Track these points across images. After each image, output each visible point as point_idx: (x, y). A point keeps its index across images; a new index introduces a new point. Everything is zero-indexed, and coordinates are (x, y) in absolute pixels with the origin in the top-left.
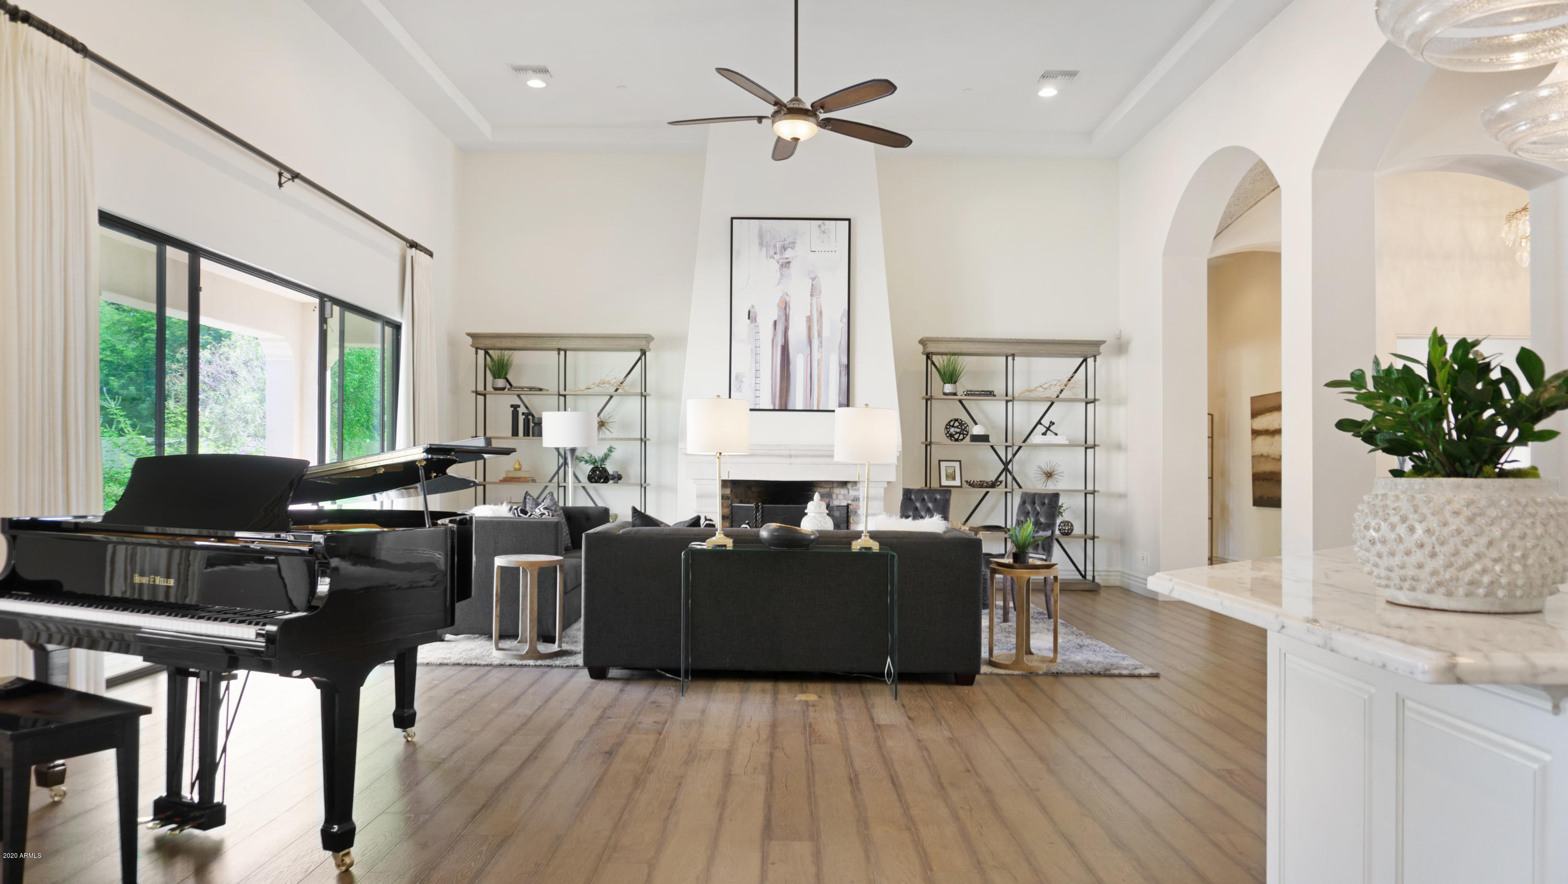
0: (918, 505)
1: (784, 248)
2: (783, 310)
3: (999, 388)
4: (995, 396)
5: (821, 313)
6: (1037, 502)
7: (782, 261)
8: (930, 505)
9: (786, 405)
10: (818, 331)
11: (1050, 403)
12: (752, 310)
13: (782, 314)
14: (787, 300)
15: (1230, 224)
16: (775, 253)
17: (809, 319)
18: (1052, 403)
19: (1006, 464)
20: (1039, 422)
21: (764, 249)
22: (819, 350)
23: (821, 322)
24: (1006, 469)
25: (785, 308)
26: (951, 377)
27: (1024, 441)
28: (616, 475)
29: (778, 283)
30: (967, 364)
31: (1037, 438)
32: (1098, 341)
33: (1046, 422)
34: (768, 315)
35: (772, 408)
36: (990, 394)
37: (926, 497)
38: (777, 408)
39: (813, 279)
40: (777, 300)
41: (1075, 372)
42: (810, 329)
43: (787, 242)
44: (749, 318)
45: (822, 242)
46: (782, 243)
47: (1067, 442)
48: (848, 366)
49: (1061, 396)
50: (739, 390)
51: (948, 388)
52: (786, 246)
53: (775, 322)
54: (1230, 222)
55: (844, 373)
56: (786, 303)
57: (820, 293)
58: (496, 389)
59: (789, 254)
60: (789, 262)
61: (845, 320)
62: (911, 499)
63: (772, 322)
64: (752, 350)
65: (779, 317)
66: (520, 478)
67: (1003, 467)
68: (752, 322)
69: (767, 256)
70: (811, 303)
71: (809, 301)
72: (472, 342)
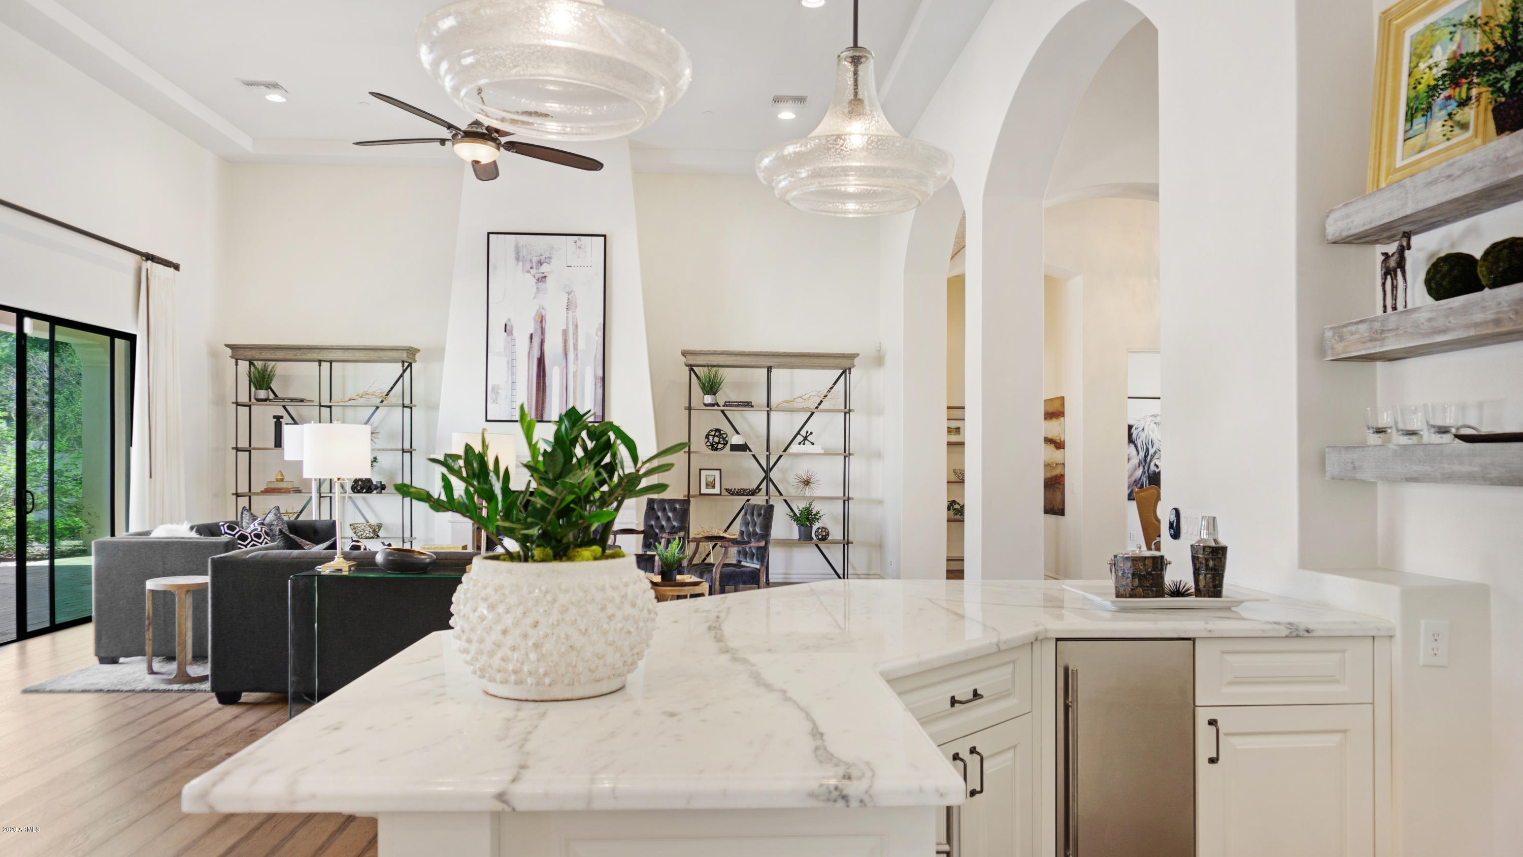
0: (660, 514)
1: (540, 263)
2: (539, 323)
3: (759, 398)
4: (752, 406)
5: (576, 326)
7: (538, 275)
8: (670, 515)
9: (542, 416)
10: (574, 344)
11: (810, 413)
12: (508, 324)
13: (538, 327)
14: (543, 314)
16: (532, 268)
17: (565, 333)
18: (813, 413)
19: (767, 471)
20: (798, 433)
21: (521, 264)
22: (574, 363)
23: (577, 336)
24: (767, 478)
25: (541, 322)
26: (711, 387)
27: (785, 451)
28: (379, 485)
29: (535, 298)
30: (728, 376)
31: (794, 448)
32: (854, 354)
34: (525, 327)
36: (748, 404)
37: (667, 507)
39: (569, 293)
40: (533, 313)
41: (835, 383)
42: (565, 342)
43: (543, 257)
44: (505, 331)
45: (578, 258)
46: (538, 258)
47: (822, 452)
48: (604, 378)
49: (820, 407)
50: (495, 401)
51: (708, 399)
52: (542, 261)
53: (531, 335)
55: (600, 384)
56: (542, 317)
57: (576, 306)
58: (258, 400)
59: (545, 268)
60: (545, 277)
61: (601, 334)
62: (653, 509)
63: (529, 336)
64: (508, 363)
65: (535, 330)
66: (281, 489)
67: (764, 475)
68: (508, 335)
69: (523, 270)
70: (567, 317)
71: (566, 315)
72: (232, 353)
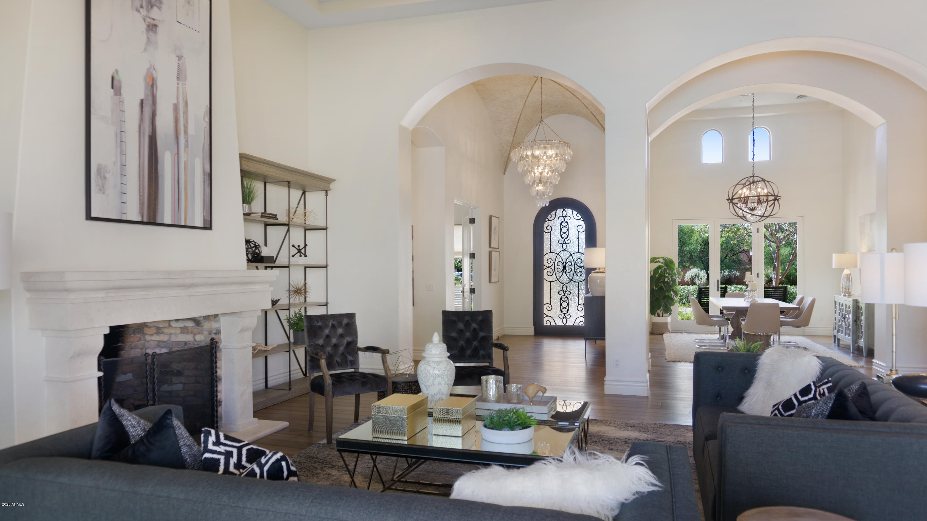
1: (150, 4)
2: (150, 88)
5: (185, 104)
7: (149, 20)
9: (155, 217)
10: (184, 125)
12: (116, 76)
13: (149, 93)
14: (155, 76)
16: (142, 7)
17: (176, 108)
22: (185, 150)
23: (187, 115)
25: (152, 86)
29: (145, 50)
32: (329, 178)
34: (134, 89)
35: (139, 219)
38: (145, 220)
39: (180, 58)
40: (143, 73)
44: (112, 87)
45: (187, 14)
48: (211, 176)
50: (102, 190)
53: (142, 101)
55: (207, 183)
56: (153, 79)
57: (185, 77)
59: (156, 13)
60: (156, 26)
61: (207, 119)
63: (138, 102)
64: (116, 134)
65: (146, 95)
68: (116, 94)
69: (133, 7)
70: (178, 88)
71: (176, 86)
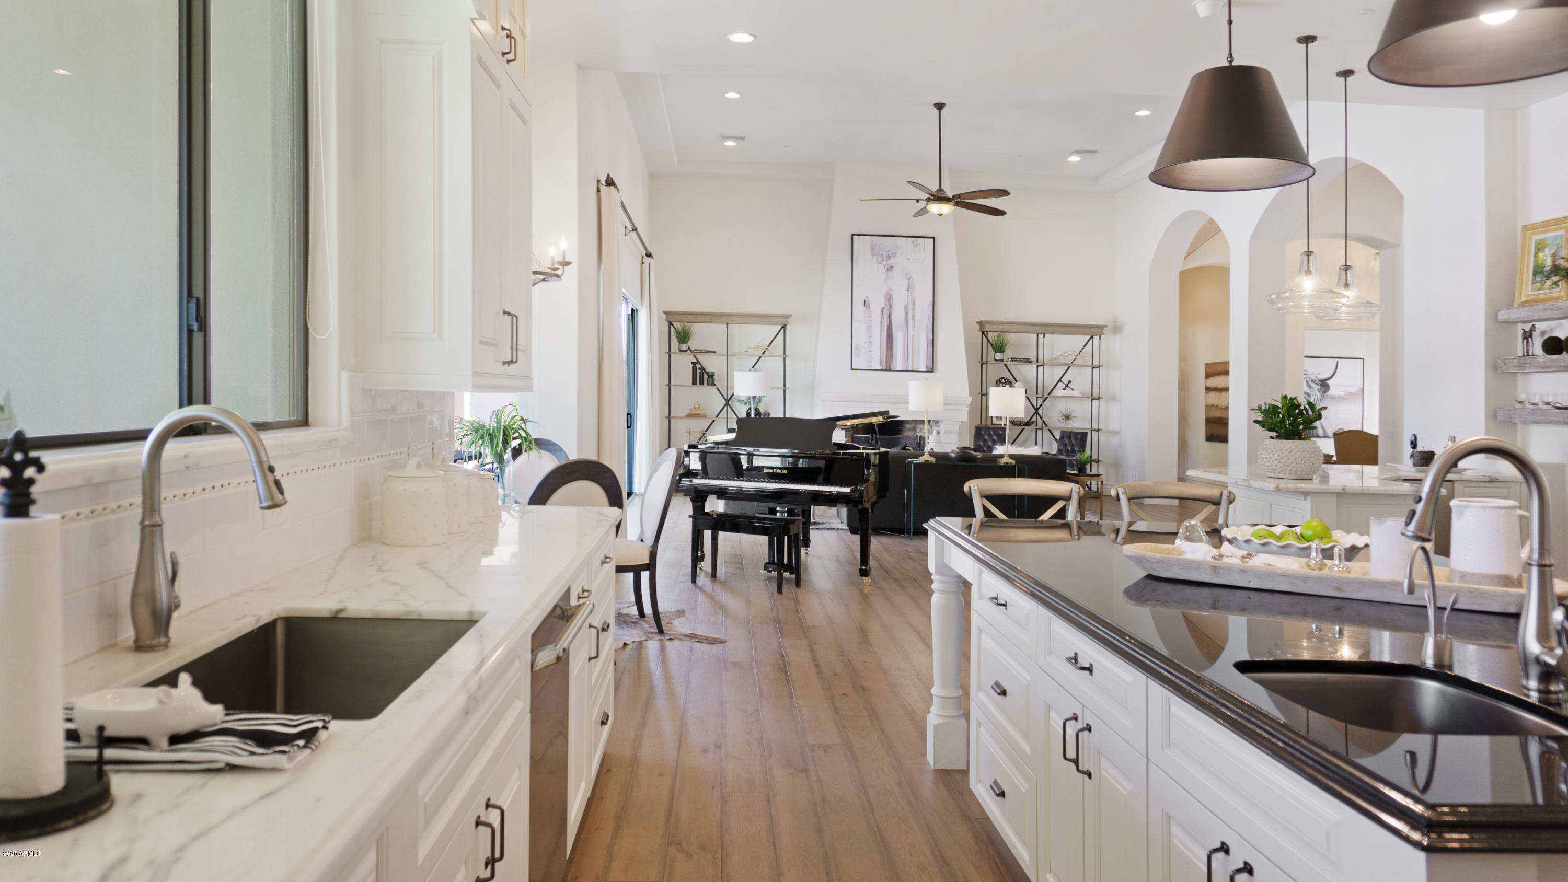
0: (986, 437)
1: (889, 257)
2: (888, 300)
3: (1033, 358)
4: (1031, 362)
5: (914, 303)
6: (1072, 437)
7: (888, 266)
8: (995, 438)
9: (890, 367)
10: (912, 315)
11: (1067, 367)
12: (867, 300)
13: (887, 303)
15: (1194, 250)
16: (883, 260)
17: (906, 307)
18: (1069, 367)
19: (1037, 409)
20: (1060, 380)
21: (875, 257)
22: (912, 330)
23: (915, 310)
24: (1037, 413)
25: (890, 299)
26: (999, 347)
27: (1049, 394)
28: (766, 413)
29: (885, 282)
30: (1011, 338)
31: (1059, 392)
32: (1101, 325)
33: (1065, 380)
34: (878, 303)
35: (880, 369)
36: (1028, 361)
37: (992, 432)
38: (884, 369)
39: (909, 279)
40: (884, 293)
41: (1085, 346)
42: (906, 314)
43: (890, 253)
44: (865, 305)
45: (915, 253)
46: (887, 253)
47: (1080, 395)
48: (933, 341)
49: (1076, 362)
50: (858, 355)
51: (998, 356)
52: (890, 255)
53: (883, 309)
54: (1194, 249)
55: (930, 345)
56: (890, 295)
57: (914, 288)
58: (681, 351)
59: (892, 261)
60: (892, 267)
61: (931, 309)
62: (981, 434)
63: (881, 309)
64: (866, 329)
65: (885, 305)
66: (699, 415)
67: (1034, 411)
68: (866, 308)
69: (877, 262)
70: (907, 296)
71: (906, 295)
72: (667, 317)
